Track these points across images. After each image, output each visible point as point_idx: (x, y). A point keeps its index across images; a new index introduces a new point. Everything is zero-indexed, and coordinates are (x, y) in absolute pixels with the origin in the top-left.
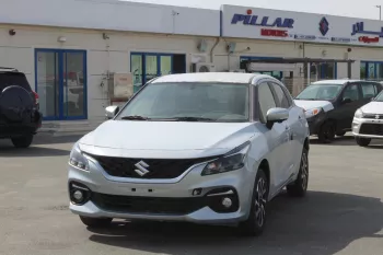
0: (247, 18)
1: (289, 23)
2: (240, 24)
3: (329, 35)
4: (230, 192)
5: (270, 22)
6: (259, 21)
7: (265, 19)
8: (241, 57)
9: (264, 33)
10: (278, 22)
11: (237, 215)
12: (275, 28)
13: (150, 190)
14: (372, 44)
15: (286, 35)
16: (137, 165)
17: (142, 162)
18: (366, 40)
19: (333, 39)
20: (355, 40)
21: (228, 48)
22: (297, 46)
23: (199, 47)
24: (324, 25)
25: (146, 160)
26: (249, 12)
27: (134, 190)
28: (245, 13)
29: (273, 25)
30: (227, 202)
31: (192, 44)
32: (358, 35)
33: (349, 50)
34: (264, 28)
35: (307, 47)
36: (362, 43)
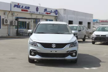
0: (17, 6)
1: (29, 8)
2: (16, 7)
3: (38, 12)
4: (75, 52)
5: (24, 7)
6: (21, 7)
7: (23, 6)
8: (16, 17)
9: (22, 10)
10: (26, 7)
11: (76, 57)
12: (25, 9)
13: (56, 52)
14: (49, 15)
15: (28, 11)
16: (53, 45)
17: (54, 44)
18: (47, 13)
19: (39, 13)
20: (45, 13)
21: (12, 14)
22: (30, 15)
23: (4, 14)
24: (37, 9)
25: (55, 44)
26: (18, 4)
27: (51, 51)
28: (17, 5)
29: (24, 8)
30: (74, 54)
31: (3, 13)
32: (46, 12)
33: (43, 16)
34: (22, 9)
35: (33, 15)
36: (46, 14)
